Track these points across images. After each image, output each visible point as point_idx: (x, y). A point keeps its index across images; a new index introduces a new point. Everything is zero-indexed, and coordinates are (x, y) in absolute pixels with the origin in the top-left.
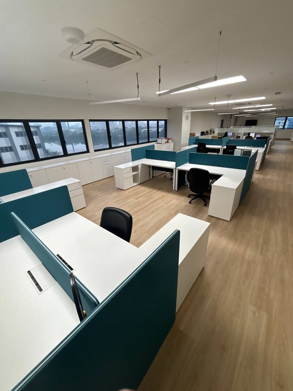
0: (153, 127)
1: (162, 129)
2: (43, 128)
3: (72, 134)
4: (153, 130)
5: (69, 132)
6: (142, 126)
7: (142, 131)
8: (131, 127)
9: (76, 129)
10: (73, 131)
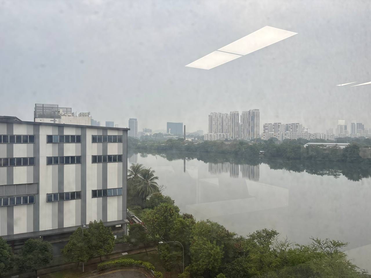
0: (328, 139)
1: (347, 144)
2: (152, 135)
3: (187, 144)
4: (327, 146)
5: (185, 141)
6: (306, 138)
7: (305, 146)
8: (284, 138)
9: (195, 138)
10: (190, 140)
